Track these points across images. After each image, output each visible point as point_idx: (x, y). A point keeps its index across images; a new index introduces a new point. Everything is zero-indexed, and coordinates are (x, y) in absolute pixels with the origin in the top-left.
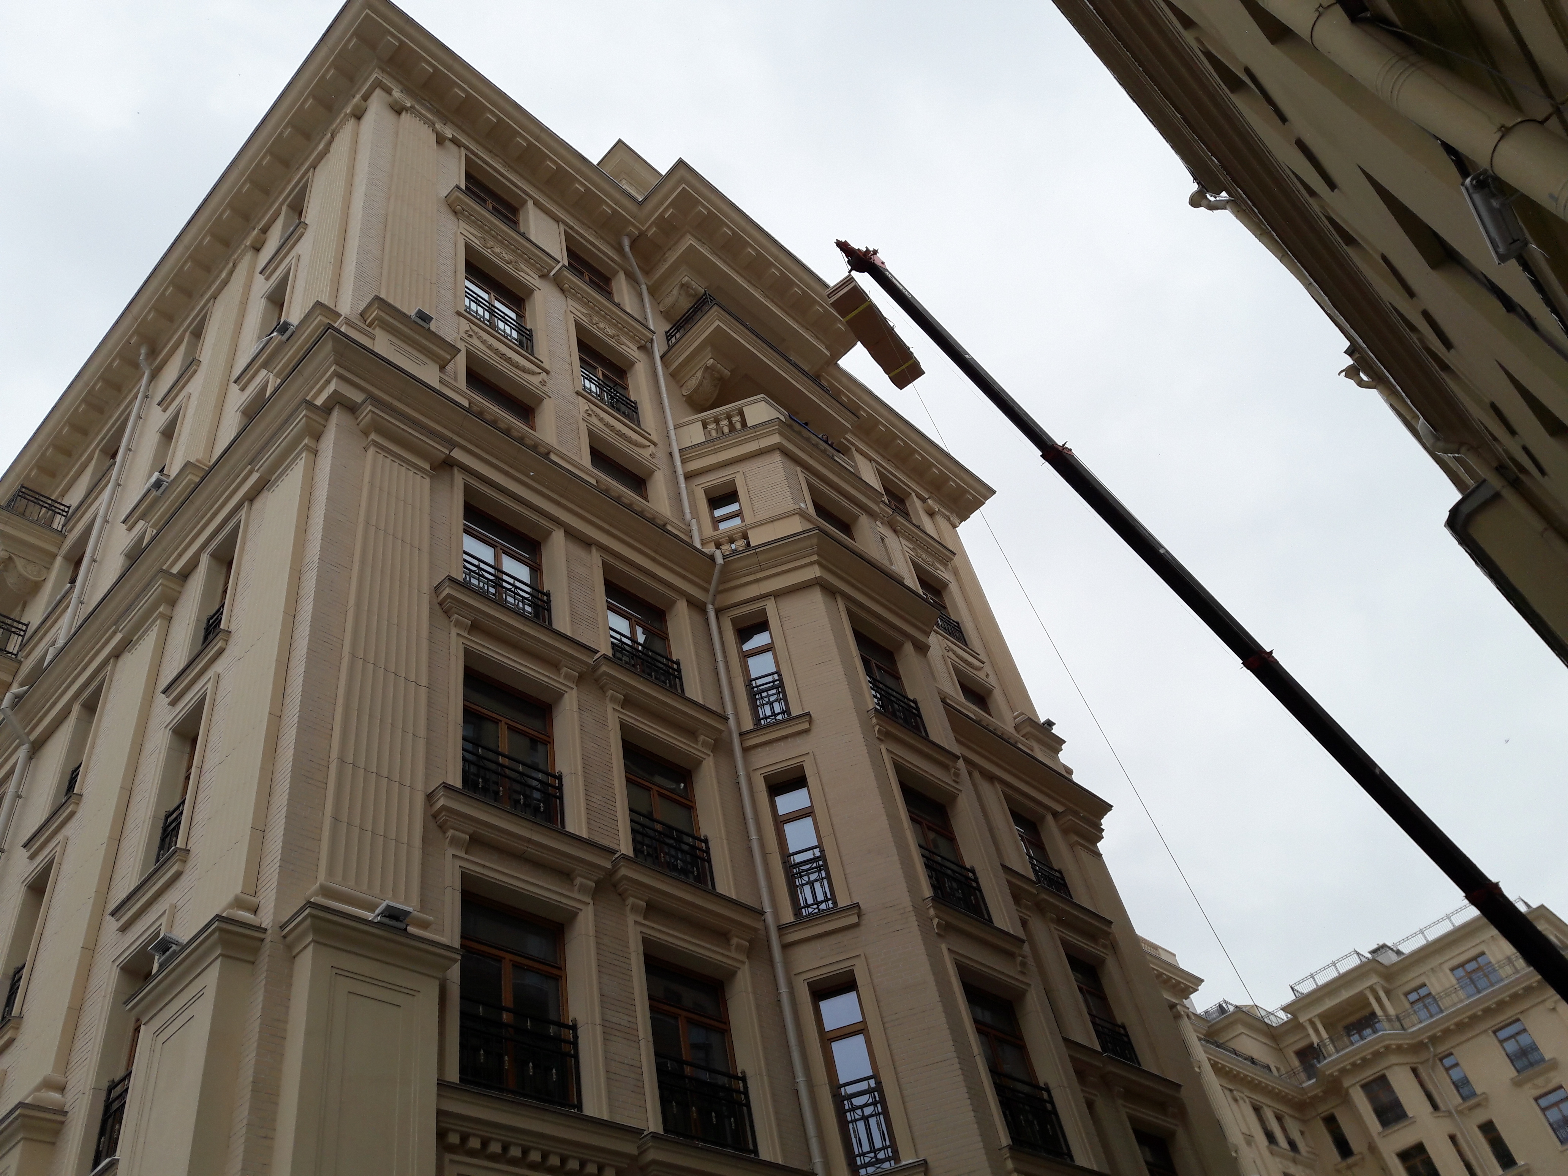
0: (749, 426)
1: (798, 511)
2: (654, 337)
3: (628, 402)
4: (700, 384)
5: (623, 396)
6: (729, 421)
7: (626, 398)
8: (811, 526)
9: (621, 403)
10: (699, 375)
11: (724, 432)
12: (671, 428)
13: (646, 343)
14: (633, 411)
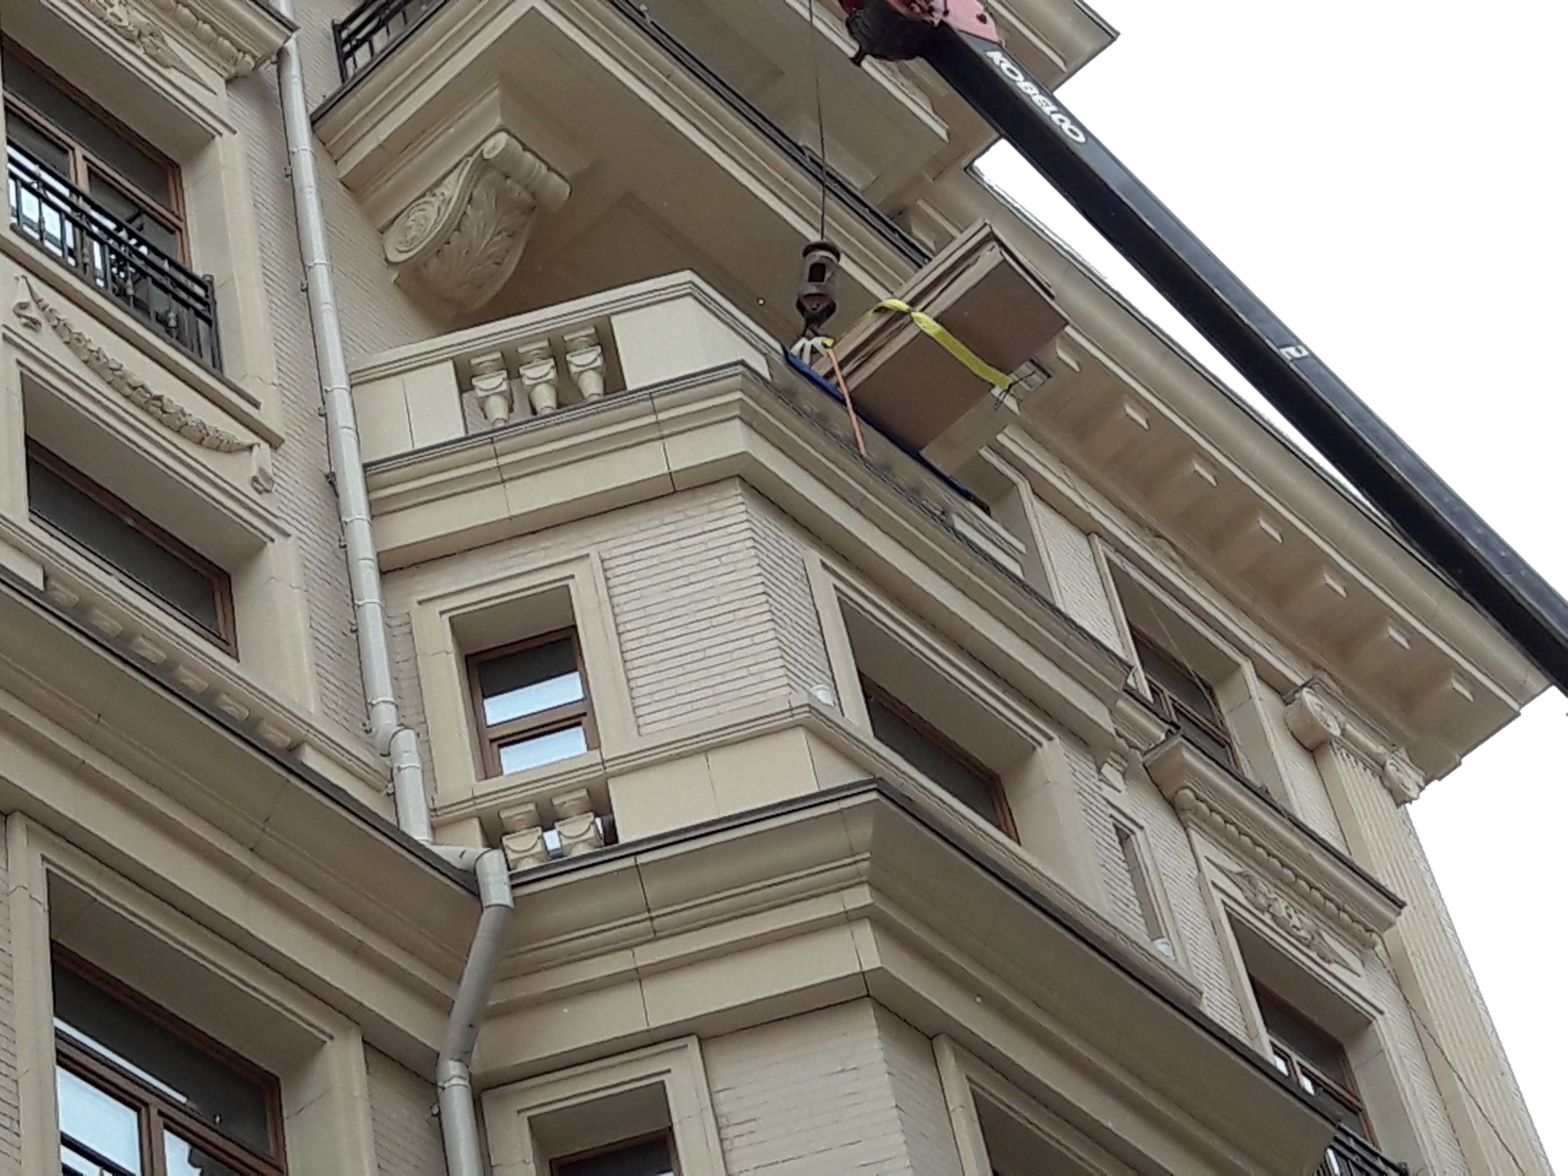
0: (630, 387)
1: (802, 716)
2: (291, 44)
3: (182, 279)
4: (457, 225)
5: (163, 257)
6: (556, 366)
7: (172, 263)
8: (850, 776)
9: (155, 282)
10: (452, 188)
11: (538, 409)
12: (338, 380)
13: (259, 62)
14: (198, 313)
